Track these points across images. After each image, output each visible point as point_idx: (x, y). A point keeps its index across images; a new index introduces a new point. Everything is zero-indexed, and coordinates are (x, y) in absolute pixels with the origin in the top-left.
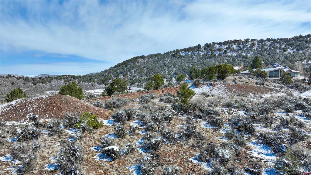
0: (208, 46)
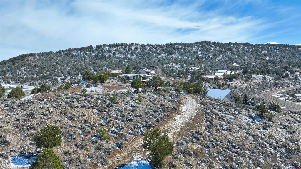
0: (99, 47)
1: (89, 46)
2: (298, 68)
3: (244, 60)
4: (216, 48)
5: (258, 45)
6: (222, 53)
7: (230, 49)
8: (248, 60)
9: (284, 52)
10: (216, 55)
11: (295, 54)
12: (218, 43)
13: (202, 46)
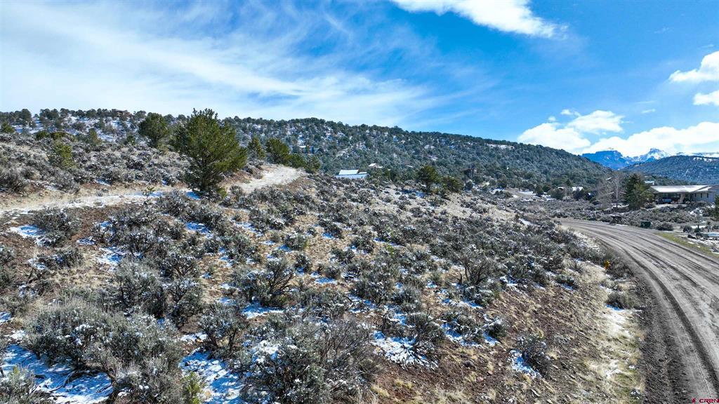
1: (20, 110)
2: (488, 175)
3: (391, 159)
4: (336, 133)
5: (417, 134)
6: (349, 145)
7: (364, 138)
8: (399, 160)
9: (464, 150)
10: (335, 147)
11: (483, 154)
12: (340, 125)
13: (307, 129)
